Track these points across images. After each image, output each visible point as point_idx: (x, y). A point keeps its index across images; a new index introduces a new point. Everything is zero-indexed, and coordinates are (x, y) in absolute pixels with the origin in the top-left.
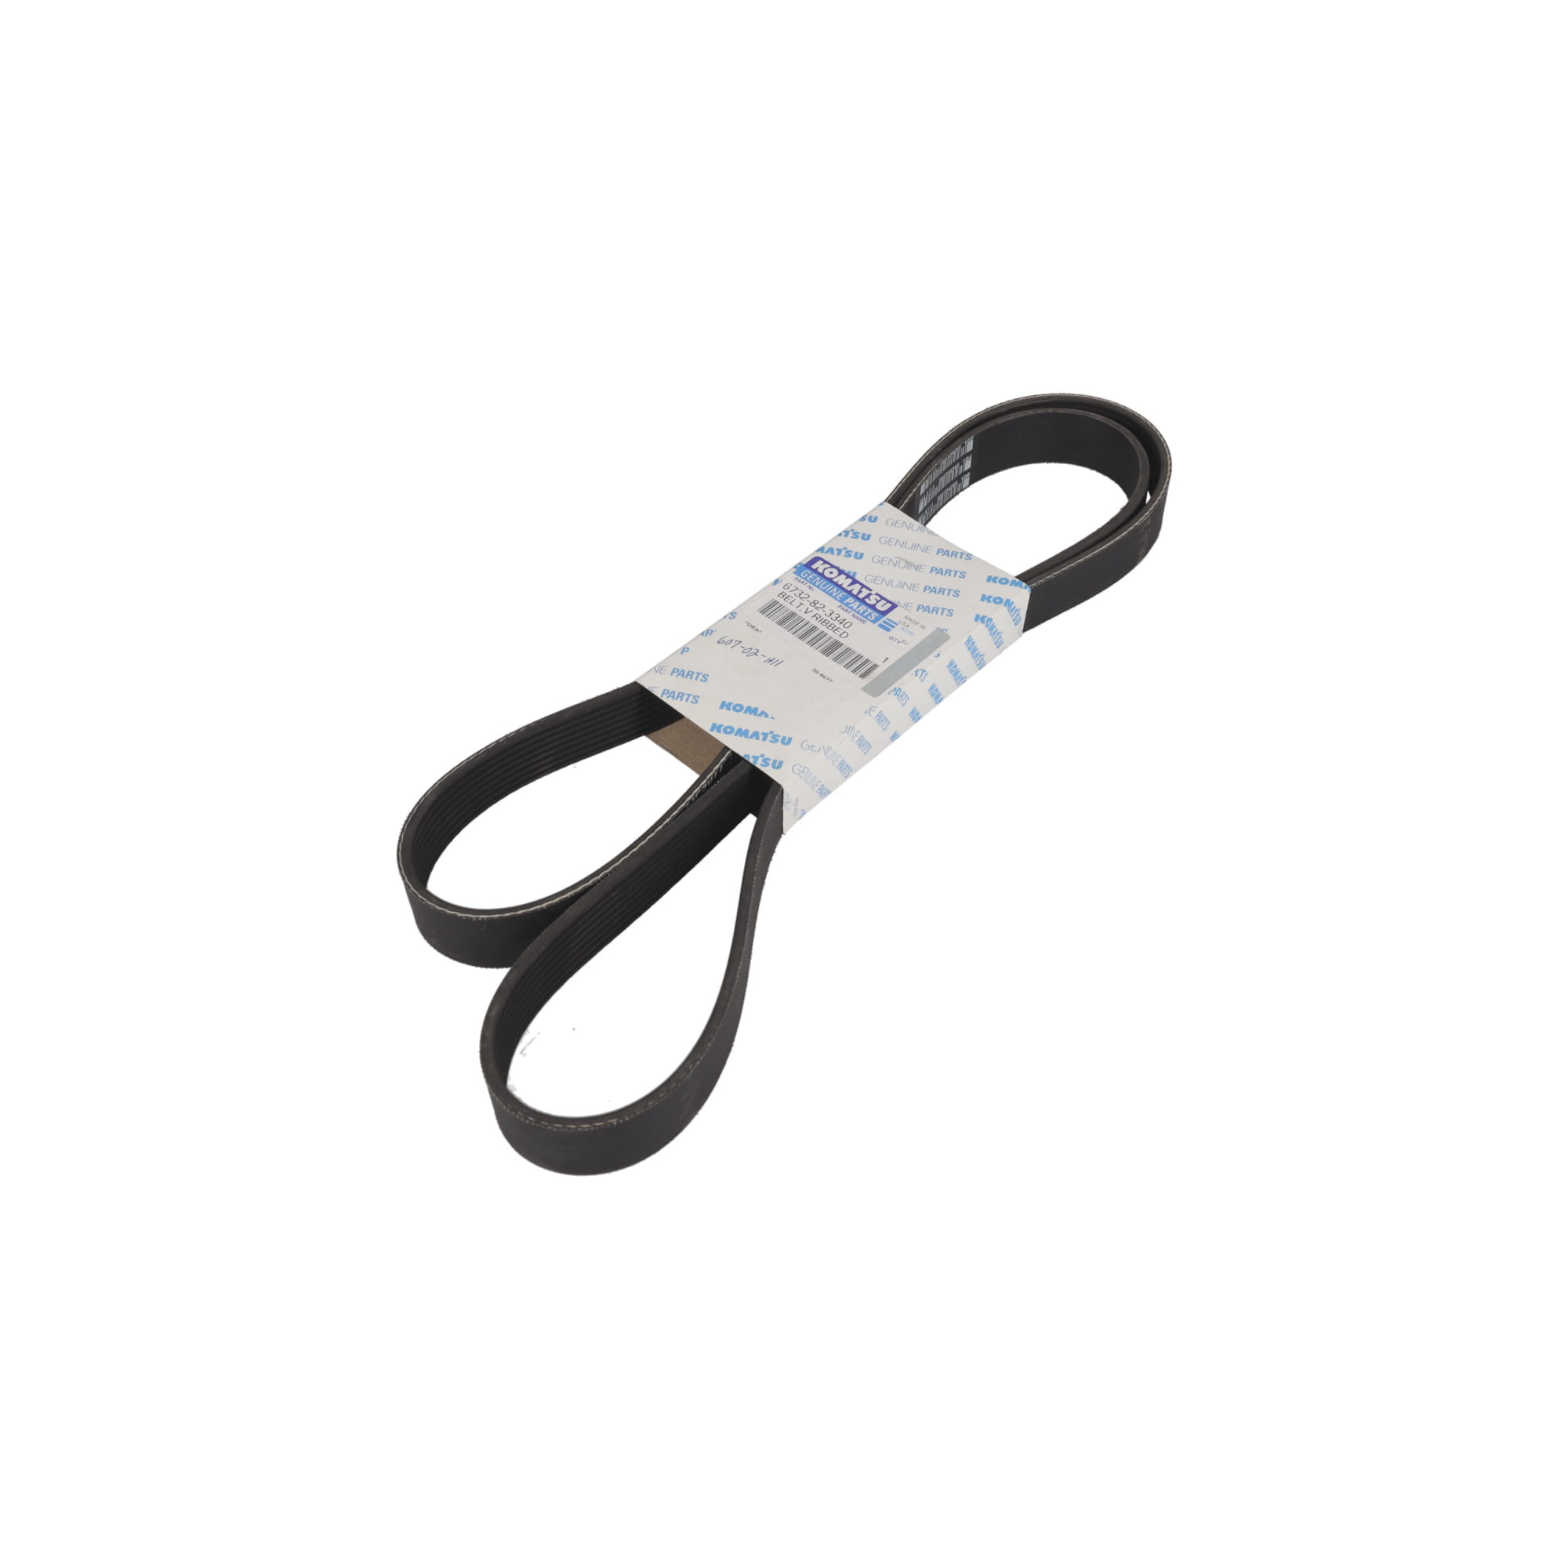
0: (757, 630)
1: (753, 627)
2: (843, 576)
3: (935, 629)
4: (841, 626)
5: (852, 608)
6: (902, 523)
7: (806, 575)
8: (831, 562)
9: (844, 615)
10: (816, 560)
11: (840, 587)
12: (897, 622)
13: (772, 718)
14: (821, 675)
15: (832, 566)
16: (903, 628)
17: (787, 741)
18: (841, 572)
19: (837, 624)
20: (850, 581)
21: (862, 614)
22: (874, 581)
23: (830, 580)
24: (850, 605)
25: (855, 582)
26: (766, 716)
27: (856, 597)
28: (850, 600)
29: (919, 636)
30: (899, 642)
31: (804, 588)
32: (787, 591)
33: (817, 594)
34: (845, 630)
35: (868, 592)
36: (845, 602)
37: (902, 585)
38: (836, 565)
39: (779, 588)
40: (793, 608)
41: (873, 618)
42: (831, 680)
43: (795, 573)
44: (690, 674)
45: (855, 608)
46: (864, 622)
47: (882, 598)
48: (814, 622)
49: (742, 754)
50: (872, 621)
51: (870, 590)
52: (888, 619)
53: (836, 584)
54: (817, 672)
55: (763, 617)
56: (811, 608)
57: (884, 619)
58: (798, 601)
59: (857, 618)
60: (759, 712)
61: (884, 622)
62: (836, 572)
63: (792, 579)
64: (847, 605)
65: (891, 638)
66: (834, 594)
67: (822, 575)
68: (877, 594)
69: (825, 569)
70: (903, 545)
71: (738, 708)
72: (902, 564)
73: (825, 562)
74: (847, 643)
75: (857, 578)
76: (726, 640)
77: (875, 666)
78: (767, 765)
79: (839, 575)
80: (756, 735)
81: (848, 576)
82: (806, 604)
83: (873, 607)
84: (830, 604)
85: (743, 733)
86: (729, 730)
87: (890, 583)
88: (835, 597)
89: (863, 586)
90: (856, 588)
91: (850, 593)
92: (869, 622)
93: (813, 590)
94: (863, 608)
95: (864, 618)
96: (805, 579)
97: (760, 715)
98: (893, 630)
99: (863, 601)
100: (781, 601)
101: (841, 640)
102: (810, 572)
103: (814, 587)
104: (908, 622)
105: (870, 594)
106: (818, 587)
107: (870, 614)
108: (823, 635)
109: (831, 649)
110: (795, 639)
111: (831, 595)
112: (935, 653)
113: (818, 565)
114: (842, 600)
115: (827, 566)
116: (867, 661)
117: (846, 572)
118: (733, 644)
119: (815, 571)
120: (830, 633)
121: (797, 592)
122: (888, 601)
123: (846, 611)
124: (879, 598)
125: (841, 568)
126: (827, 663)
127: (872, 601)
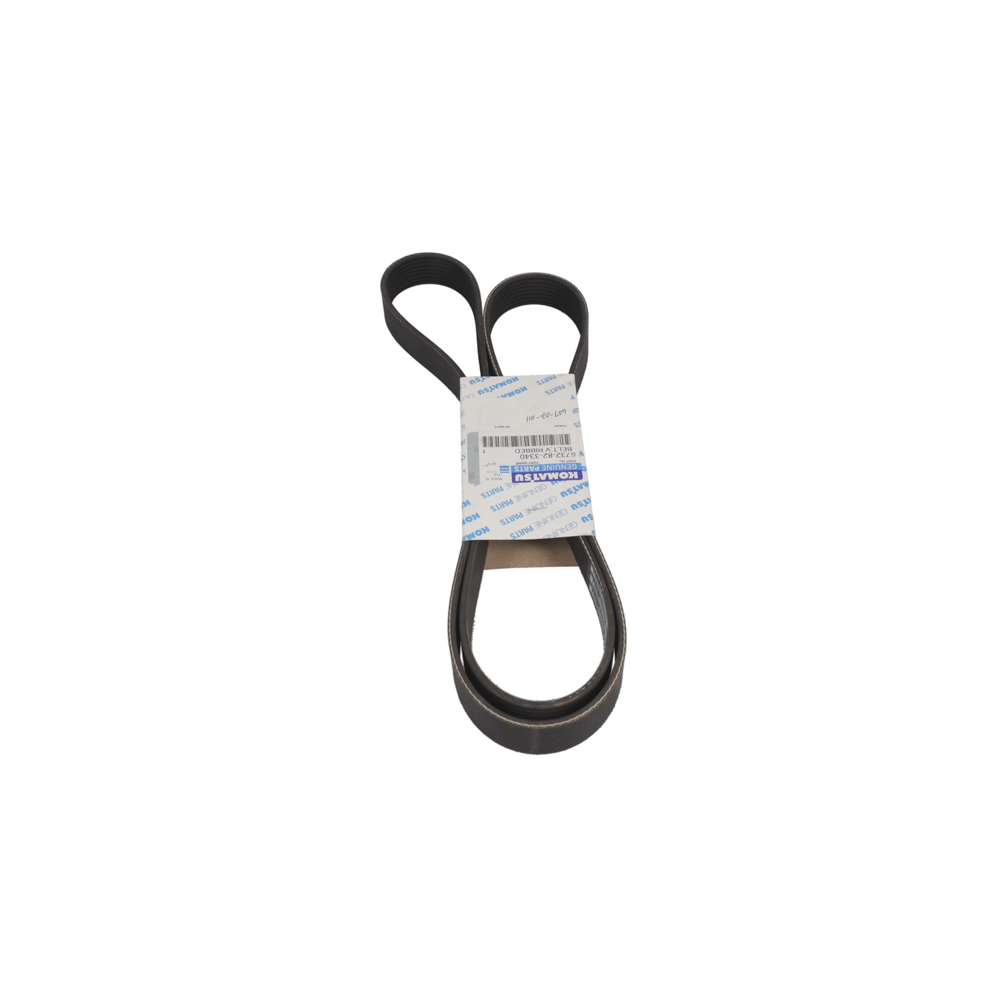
0: (557, 426)
1: (560, 426)
2: (556, 478)
3: (481, 482)
4: (525, 454)
6: (569, 529)
7: (573, 466)
8: (572, 481)
9: (529, 460)
10: (580, 477)
11: (551, 472)
12: (502, 473)
14: (503, 427)
15: (568, 479)
16: (495, 472)
17: (481, 392)
18: (560, 479)
19: (529, 454)
20: (550, 478)
21: (523, 466)
22: (540, 487)
23: (560, 472)
24: (534, 466)
25: (547, 479)
26: (502, 396)
27: (537, 473)
28: (538, 469)
29: (483, 473)
30: (489, 464)
31: (566, 459)
32: (570, 452)
33: (555, 460)
34: (520, 454)
35: (535, 479)
36: (538, 467)
37: (525, 495)
38: (567, 481)
39: (576, 451)
40: (556, 446)
41: (515, 468)
42: (495, 427)
43: (580, 464)
44: (556, 390)
45: (530, 467)
46: (517, 463)
47: (524, 481)
48: (538, 447)
49: (491, 377)
50: (514, 466)
51: (535, 481)
52: (509, 472)
53: (555, 472)
54: (506, 427)
55: (563, 433)
56: (548, 452)
58: (558, 450)
59: (523, 463)
62: (562, 477)
63: (578, 459)
64: (536, 466)
65: (495, 464)
66: (548, 466)
67: (567, 471)
68: (529, 481)
69: (569, 475)
70: (552, 517)
72: (539, 506)
73: (574, 479)
74: (512, 448)
75: (549, 483)
76: (563, 413)
77: (485, 446)
78: (476, 379)
80: (497, 387)
81: (554, 480)
82: (553, 453)
83: (524, 474)
84: (543, 461)
85: (502, 384)
86: (509, 382)
87: (531, 492)
88: (546, 465)
89: (541, 480)
90: (543, 477)
91: (542, 473)
93: (560, 461)
94: (527, 470)
95: (520, 465)
96: (571, 464)
97: (505, 395)
98: (499, 468)
99: (532, 473)
100: (566, 446)
101: (515, 448)
102: (574, 469)
104: (496, 477)
105: (532, 479)
106: (560, 464)
107: (520, 469)
108: (527, 445)
109: (515, 441)
110: (536, 434)
111: (549, 465)
112: (467, 471)
113: (576, 475)
114: (541, 466)
115: (571, 477)
116: (492, 446)
117: (558, 481)
118: (558, 413)
119: (572, 471)
120: (526, 448)
121: (565, 455)
122: (520, 482)
123: (532, 463)
124: (526, 480)
125: (563, 481)
126: (510, 433)
127: (527, 476)
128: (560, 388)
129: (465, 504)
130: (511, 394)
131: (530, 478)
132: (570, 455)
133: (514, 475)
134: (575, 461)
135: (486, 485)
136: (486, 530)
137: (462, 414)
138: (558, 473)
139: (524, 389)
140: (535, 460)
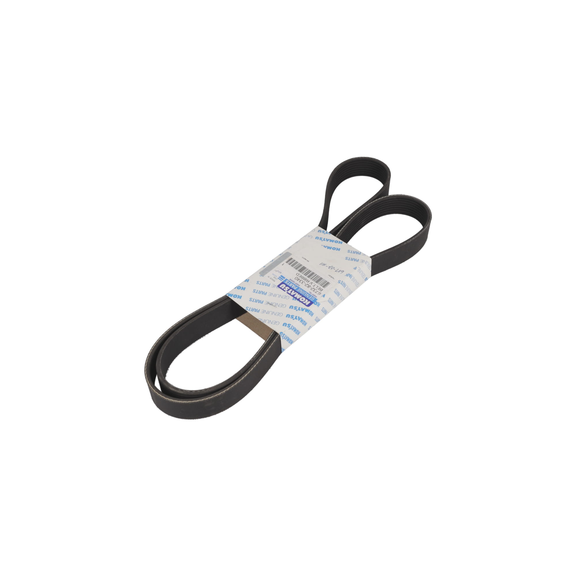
0: (330, 276)
1: (331, 277)
2: (298, 298)
3: (264, 276)
4: (299, 278)
5: (295, 285)
6: (273, 323)
7: (312, 298)
8: (303, 304)
9: (298, 282)
10: (309, 305)
11: (299, 293)
12: (278, 279)
13: (322, 245)
14: (306, 259)
15: (302, 302)
16: (276, 276)
17: (317, 238)
18: (299, 300)
19: (300, 279)
20: (295, 296)
21: (291, 282)
22: (286, 297)
23: (303, 296)
24: (295, 286)
25: (293, 296)
26: (324, 246)
27: (293, 290)
28: (295, 288)
29: (270, 274)
30: (278, 271)
31: (313, 293)
32: (319, 291)
33: (308, 290)
34: (297, 276)
35: (288, 292)
36: (297, 287)
37: (275, 295)
38: (301, 303)
39: (323, 293)
40: (317, 284)
41: (287, 281)
42: (303, 257)
43: (317, 300)
44: (352, 260)
45: (294, 285)
46: (290, 279)
47: (283, 289)
48: (309, 279)
49: (331, 235)
50: (287, 280)
51: (287, 293)
52: (281, 281)
53: (301, 295)
54: (307, 261)
55: (328, 281)
56: (310, 284)
57: (283, 281)
58: (315, 287)
59: (293, 281)
60: (327, 247)
61: (283, 279)
62: (301, 300)
63: (319, 297)
64: (296, 286)
65: (281, 273)
66: (301, 290)
67: (306, 298)
68: (285, 291)
69: (305, 301)
70: (273, 313)
71: (334, 249)
72: (274, 304)
73: (305, 304)
74: (297, 271)
75: (292, 298)
76: (341, 272)
77: (287, 262)
78: (323, 231)
79: (299, 299)
80: (327, 240)
81: (296, 298)
82: (312, 286)
83: (287, 286)
84: (303, 286)
85: (332, 241)
86: (336, 242)
87: (280, 296)
88: (301, 289)
89: (290, 294)
90: (293, 293)
91: (295, 291)
92: (289, 279)
93: (310, 292)
94: (290, 285)
95: (290, 281)
96: (313, 297)
97: (326, 246)
98: (280, 276)
99: (291, 288)
100: (322, 288)
101: (299, 272)
102: (311, 300)
103: (309, 293)
104: (274, 279)
105: (287, 291)
106: (308, 293)
107: (288, 283)
108: (306, 275)
109: (302, 269)
110: (316, 273)
111: (303, 290)
112: (265, 267)
113: (308, 303)
114: (298, 288)
115: (304, 302)
116: (290, 264)
117: (296, 300)
118: (338, 270)
119: (309, 300)
120: (303, 275)
121: (315, 291)
122: (281, 288)
123: (297, 284)
124: (284, 289)
125: (299, 302)
126: (304, 264)
127: (287, 288)
128: (355, 260)
129: (247, 281)
130: (329, 248)
131: (287, 290)
132: (318, 293)
133: (283, 283)
134: (316, 297)
135: (265, 279)
136: (240, 297)
137: (297, 242)
138: (301, 296)
139: (339, 250)
140: (300, 284)
